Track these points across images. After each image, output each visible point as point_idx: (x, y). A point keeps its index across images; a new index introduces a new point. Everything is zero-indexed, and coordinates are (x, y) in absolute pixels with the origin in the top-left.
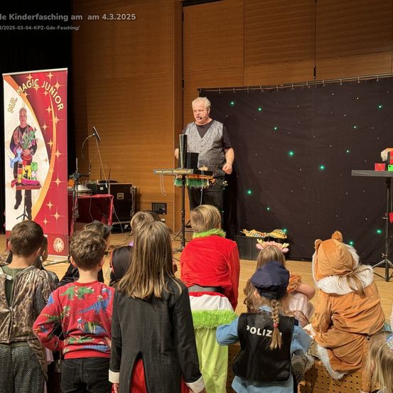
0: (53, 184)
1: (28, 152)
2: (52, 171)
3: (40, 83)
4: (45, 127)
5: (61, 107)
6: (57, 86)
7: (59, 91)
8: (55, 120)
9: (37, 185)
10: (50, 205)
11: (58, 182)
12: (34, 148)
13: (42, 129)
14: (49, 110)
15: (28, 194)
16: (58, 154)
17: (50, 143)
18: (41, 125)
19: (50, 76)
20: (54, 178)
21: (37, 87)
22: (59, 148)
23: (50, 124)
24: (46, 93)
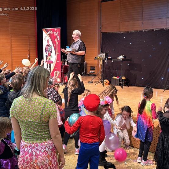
0: (57, 62)
1: (50, 52)
2: (56, 58)
3: (53, 32)
4: (54, 45)
5: (59, 39)
6: (58, 33)
7: (58, 34)
8: (57, 43)
9: (52, 62)
10: (56, 68)
11: (58, 61)
12: (51, 51)
13: (54, 46)
14: (55, 40)
15: (50, 65)
16: (58, 53)
17: (56, 50)
18: (53, 44)
19: (56, 30)
20: (57, 60)
21: (52, 33)
22: (58, 51)
23: (56, 44)
24: (54, 35)
